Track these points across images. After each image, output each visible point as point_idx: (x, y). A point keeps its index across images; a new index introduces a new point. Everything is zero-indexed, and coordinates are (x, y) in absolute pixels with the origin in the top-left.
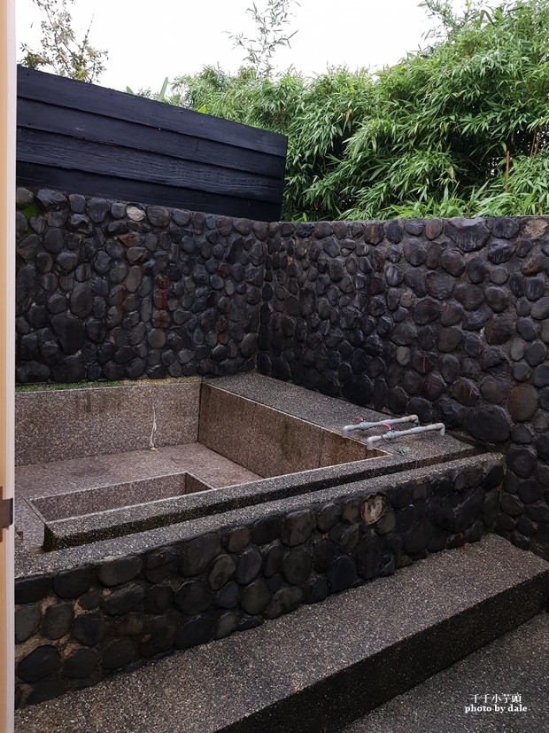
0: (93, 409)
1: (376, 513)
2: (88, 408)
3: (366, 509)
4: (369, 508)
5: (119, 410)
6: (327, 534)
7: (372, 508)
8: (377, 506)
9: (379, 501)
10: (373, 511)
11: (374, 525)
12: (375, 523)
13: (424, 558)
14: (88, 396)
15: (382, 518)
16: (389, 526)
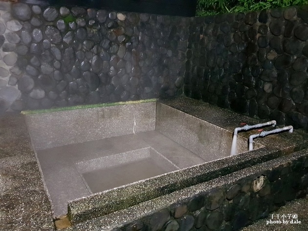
0: (106, 116)
1: (260, 185)
2: (103, 116)
3: (254, 184)
4: (256, 183)
5: (118, 117)
6: (232, 201)
7: (258, 183)
8: (261, 182)
9: (262, 179)
10: (259, 184)
11: (258, 192)
12: (259, 191)
13: (284, 205)
14: (103, 110)
15: (264, 187)
16: (267, 192)
